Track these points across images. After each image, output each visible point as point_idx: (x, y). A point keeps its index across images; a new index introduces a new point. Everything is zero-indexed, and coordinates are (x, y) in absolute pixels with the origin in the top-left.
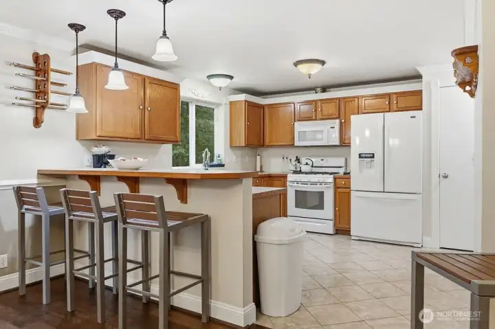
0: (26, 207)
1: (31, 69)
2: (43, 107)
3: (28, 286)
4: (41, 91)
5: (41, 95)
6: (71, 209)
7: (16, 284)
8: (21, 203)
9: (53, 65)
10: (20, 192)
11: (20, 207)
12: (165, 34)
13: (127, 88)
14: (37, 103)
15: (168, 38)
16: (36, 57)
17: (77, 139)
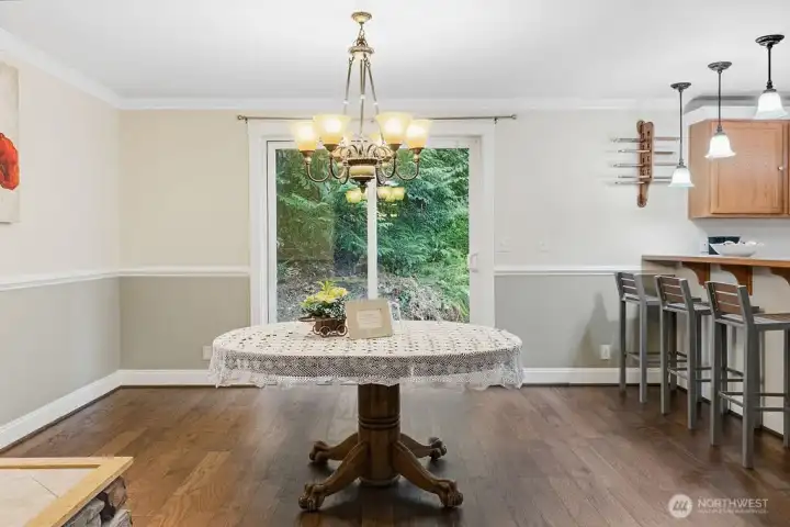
0: (627, 295)
1: (635, 141)
2: (647, 183)
3: (628, 385)
4: (645, 165)
5: (646, 169)
6: (665, 298)
7: (617, 380)
8: (622, 291)
9: (657, 133)
10: (622, 280)
11: (622, 295)
12: (770, 86)
13: (733, 154)
14: (641, 180)
15: (775, 91)
16: (641, 127)
17: (690, 217)
